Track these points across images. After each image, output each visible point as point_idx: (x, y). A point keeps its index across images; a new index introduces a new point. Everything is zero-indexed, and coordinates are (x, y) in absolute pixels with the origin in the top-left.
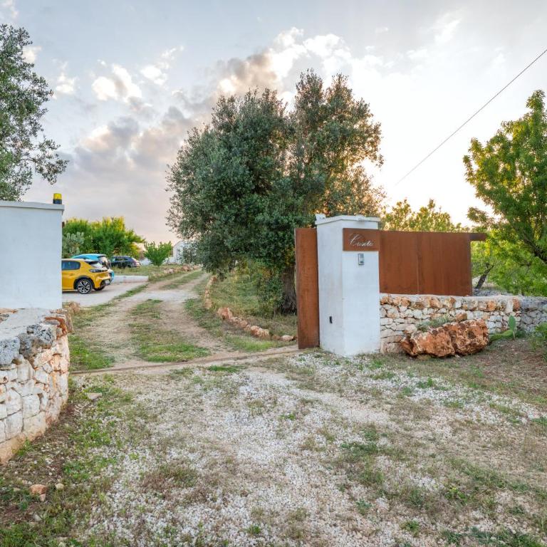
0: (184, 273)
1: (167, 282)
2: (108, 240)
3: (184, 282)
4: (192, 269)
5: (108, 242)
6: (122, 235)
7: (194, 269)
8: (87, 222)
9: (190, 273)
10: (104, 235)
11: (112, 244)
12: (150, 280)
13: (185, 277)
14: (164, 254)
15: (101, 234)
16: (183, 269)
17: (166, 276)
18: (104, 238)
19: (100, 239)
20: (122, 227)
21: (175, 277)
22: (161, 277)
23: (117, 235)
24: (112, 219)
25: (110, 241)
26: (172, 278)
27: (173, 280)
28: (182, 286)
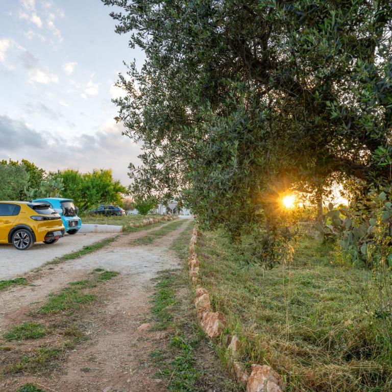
0: (164, 223)
1: (143, 233)
2: (94, 190)
3: (161, 234)
4: (171, 218)
5: (94, 191)
6: (108, 186)
7: (174, 219)
8: (77, 172)
9: (170, 223)
10: (92, 185)
11: (98, 193)
12: (124, 230)
13: (164, 228)
14: (149, 206)
15: (90, 184)
16: (163, 219)
17: (144, 226)
18: (91, 187)
19: (88, 188)
20: (109, 178)
21: (153, 227)
22: (138, 227)
23: (104, 185)
24: (101, 171)
25: (97, 191)
26: (150, 228)
27: (150, 231)
28: (158, 240)
